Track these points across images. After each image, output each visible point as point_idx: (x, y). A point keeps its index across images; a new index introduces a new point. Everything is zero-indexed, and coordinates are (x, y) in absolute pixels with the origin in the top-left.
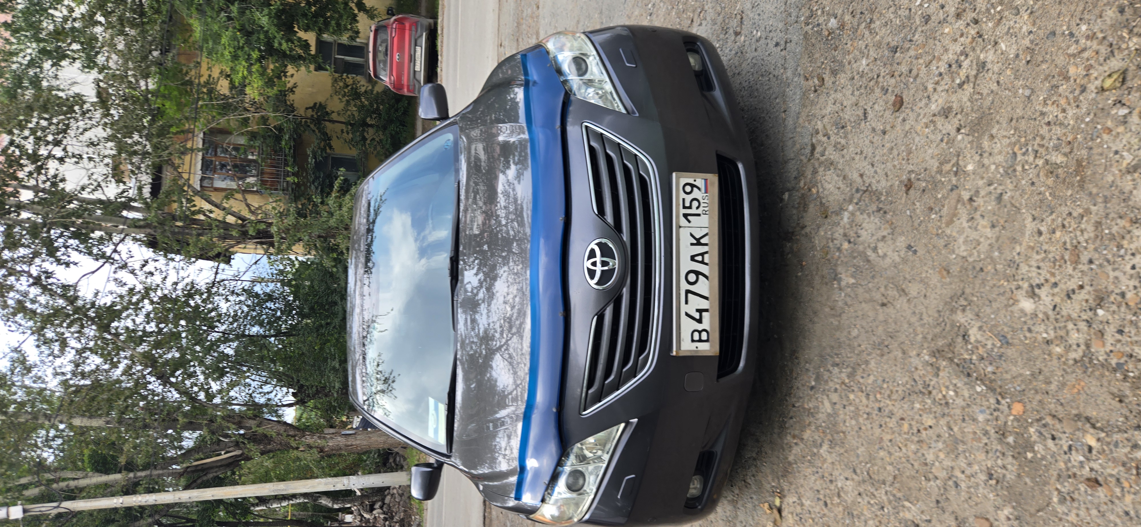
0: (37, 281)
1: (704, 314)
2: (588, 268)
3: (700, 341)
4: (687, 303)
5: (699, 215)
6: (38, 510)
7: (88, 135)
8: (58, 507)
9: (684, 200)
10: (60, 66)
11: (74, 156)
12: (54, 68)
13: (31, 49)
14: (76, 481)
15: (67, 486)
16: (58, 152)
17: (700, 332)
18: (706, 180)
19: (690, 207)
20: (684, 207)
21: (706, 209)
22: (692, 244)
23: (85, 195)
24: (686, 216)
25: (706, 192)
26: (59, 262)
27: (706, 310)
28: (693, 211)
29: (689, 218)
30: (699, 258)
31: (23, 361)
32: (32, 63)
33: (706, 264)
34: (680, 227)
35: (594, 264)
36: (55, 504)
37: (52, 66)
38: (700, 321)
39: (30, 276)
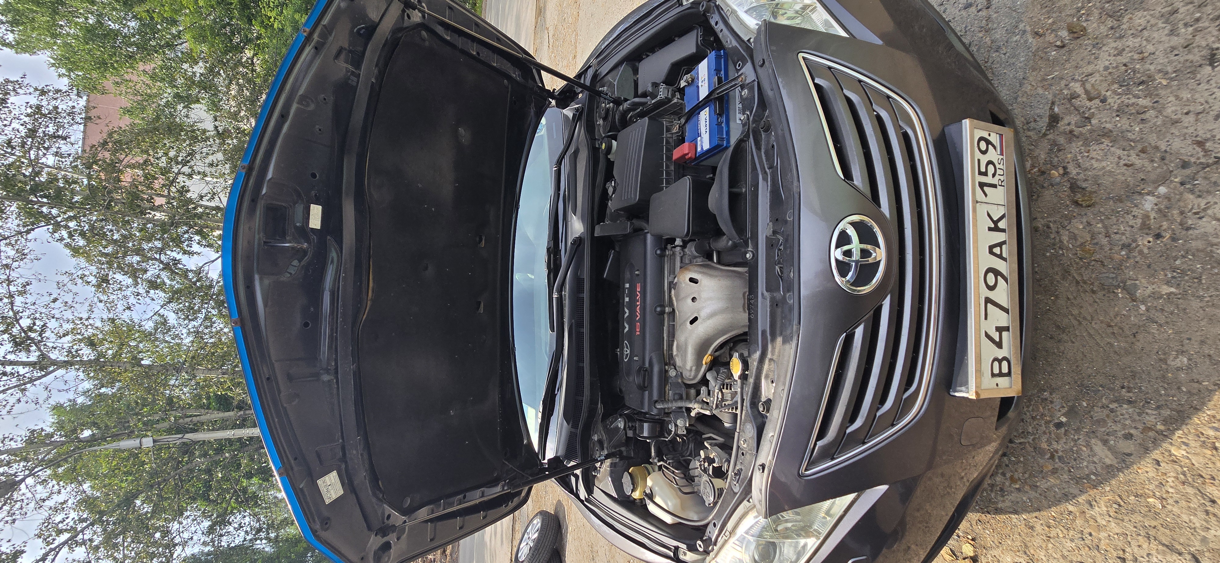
0: (166, 267)
1: (1005, 334)
2: (837, 260)
3: (1001, 375)
4: (986, 318)
5: (994, 186)
6: (166, 440)
7: (211, 158)
8: (182, 438)
9: (979, 160)
10: (191, 108)
11: (199, 173)
12: (186, 110)
13: (168, 94)
14: (198, 417)
15: (191, 421)
16: (186, 169)
17: (1000, 361)
18: (1001, 136)
19: (985, 174)
20: (980, 173)
21: (1002, 178)
22: (990, 229)
23: (204, 203)
24: (982, 185)
25: (1002, 154)
26: (185, 252)
27: (1007, 329)
28: (988, 179)
29: (986, 189)
30: (997, 250)
31: (165, 322)
32: (167, 104)
33: (1005, 260)
34: (977, 202)
35: (848, 253)
36: (180, 436)
37: (184, 107)
38: (999, 345)
39: (162, 262)
